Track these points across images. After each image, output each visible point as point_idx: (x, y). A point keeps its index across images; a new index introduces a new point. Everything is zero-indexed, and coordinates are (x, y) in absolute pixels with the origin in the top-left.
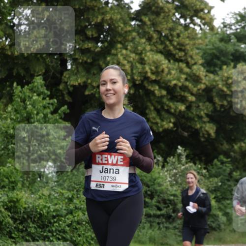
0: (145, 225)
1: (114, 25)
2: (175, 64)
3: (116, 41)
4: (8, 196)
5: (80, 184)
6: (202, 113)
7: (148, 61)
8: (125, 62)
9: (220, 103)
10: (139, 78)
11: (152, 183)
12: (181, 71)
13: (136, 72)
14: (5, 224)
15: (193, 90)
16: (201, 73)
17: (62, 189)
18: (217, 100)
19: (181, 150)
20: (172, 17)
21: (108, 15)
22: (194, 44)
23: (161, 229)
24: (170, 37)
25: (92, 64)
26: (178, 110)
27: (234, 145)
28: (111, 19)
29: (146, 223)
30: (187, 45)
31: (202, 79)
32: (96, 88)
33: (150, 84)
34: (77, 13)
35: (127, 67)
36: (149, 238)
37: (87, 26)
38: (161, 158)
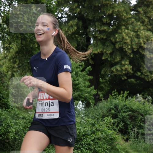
0: (141, 140)
1: (120, 14)
3: (121, 24)
5: (99, 115)
7: (142, 36)
8: (127, 37)
10: (136, 47)
11: (145, 114)
13: (134, 44)
17: (88, 118)
21: (116, 9)
25: (106, 39)
28: (118, 11)
29: (141, 139)
32: (109, 55)
33: (143, 50)
34: (97, 9)
35: (129, 40)
36: (143, 149)
37: (103, 16)
38: (150, 97)
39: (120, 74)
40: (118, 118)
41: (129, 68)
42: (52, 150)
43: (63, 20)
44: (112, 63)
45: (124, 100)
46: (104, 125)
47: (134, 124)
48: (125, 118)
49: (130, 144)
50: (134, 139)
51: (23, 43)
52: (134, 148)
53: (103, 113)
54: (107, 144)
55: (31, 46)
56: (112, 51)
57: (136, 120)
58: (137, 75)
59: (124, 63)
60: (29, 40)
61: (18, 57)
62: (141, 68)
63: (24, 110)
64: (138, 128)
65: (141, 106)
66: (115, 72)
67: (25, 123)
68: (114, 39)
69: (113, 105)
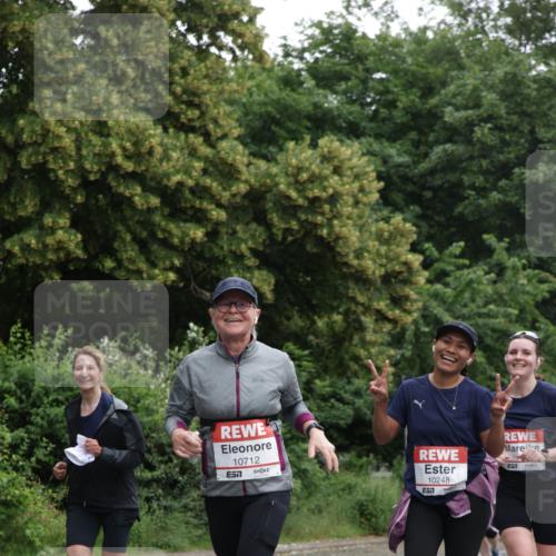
1: (31, 44)
2: (178, 138)
6: (243, 246)
7: (116, 129)
8: (62, 130)
9: (283, 226)
10: (96, 168)
12: (193, 153)
13: (88, 154)
15: (221, 196)
16: (238, 157)
18: (275, 218)
19: (197, 332)
20: (170, 31)
21: (16, 23)
22: (221, 92)
23: (154, 511)
26: (187, 240)
27: (316, 318)
28: (23, 31)
30: (205, 93)
31: (239, 172)
33: (122, 181)
35: (68, 141)
39: (38, 261)
40: (31, 423)
41: (73, 241)
44: (9, 221)
48: (58, 426)
56: (6, 177)
59: (50, 225)
62: (116, 245)
66: (19, 255)
68: (12, 133)
69: (12, 379)
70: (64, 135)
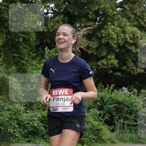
0: (127, 131)
1: (106, 11)
2: (145, 34)
3: (107, 20)
4: (41, 114)
7: (128, 32)
8: (113, 33)
10: (122, 42)
11: (131, 106)
13: (120, 39)
14: (40, 131)
20: (144, 5)
21: (102, 6)
23: (137, 133)
24: (142, 17)
25: (92, 35)
28: (104, 7)
29: (127, 130)
32: (95, 49)
33: (129, 45)
34: (83, 5)
35: (115, 36)
36: (129, 139)
37: (89, 12)
38: (136, 90)
39: (106, 67)
40: (104, 109)
41: (115, 62)
42: (38, 141)
43: (49, 16)
44: (99, 57)
45: (109, 93)
46: (90, 116)
47: (120, 115)
48: (111, 110)
49: (116, 134)
50: (120, 129)
51: (8, 37)
52: (120, 138)
53: (89, 104)
54: (93, 134)
55: (17, 40)
56: (98, 46)
57: (122, 111)
58: (123, 69)
59: (110, 58)
60: (14, 34)
61: (3, 51)
62: (127, 63)
63: (10, 102)
64: (124, 119)
65: (127, 99)
66: (101, 66)
67: (10, 114)
68: (100, 34)
69: (99, 97)
70: (114, 34)
